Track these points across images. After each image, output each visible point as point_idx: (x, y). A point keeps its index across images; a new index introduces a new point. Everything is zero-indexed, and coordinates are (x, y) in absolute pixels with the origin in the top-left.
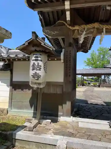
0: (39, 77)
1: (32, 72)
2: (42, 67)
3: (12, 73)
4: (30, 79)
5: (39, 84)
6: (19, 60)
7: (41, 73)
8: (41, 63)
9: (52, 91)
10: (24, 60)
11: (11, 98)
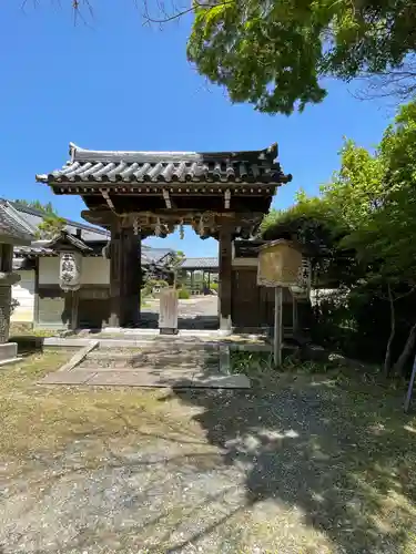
0: (71, 278)
1: (62, 273)
2: (74, 267)
3: (37, 274)
4: (60, 281)
5: (72, 286)
6: (47, 255)
7: (73, 274)
8: (72, 263)
9: (94, 295)
10: (54, 255)
11: (37, 307)
